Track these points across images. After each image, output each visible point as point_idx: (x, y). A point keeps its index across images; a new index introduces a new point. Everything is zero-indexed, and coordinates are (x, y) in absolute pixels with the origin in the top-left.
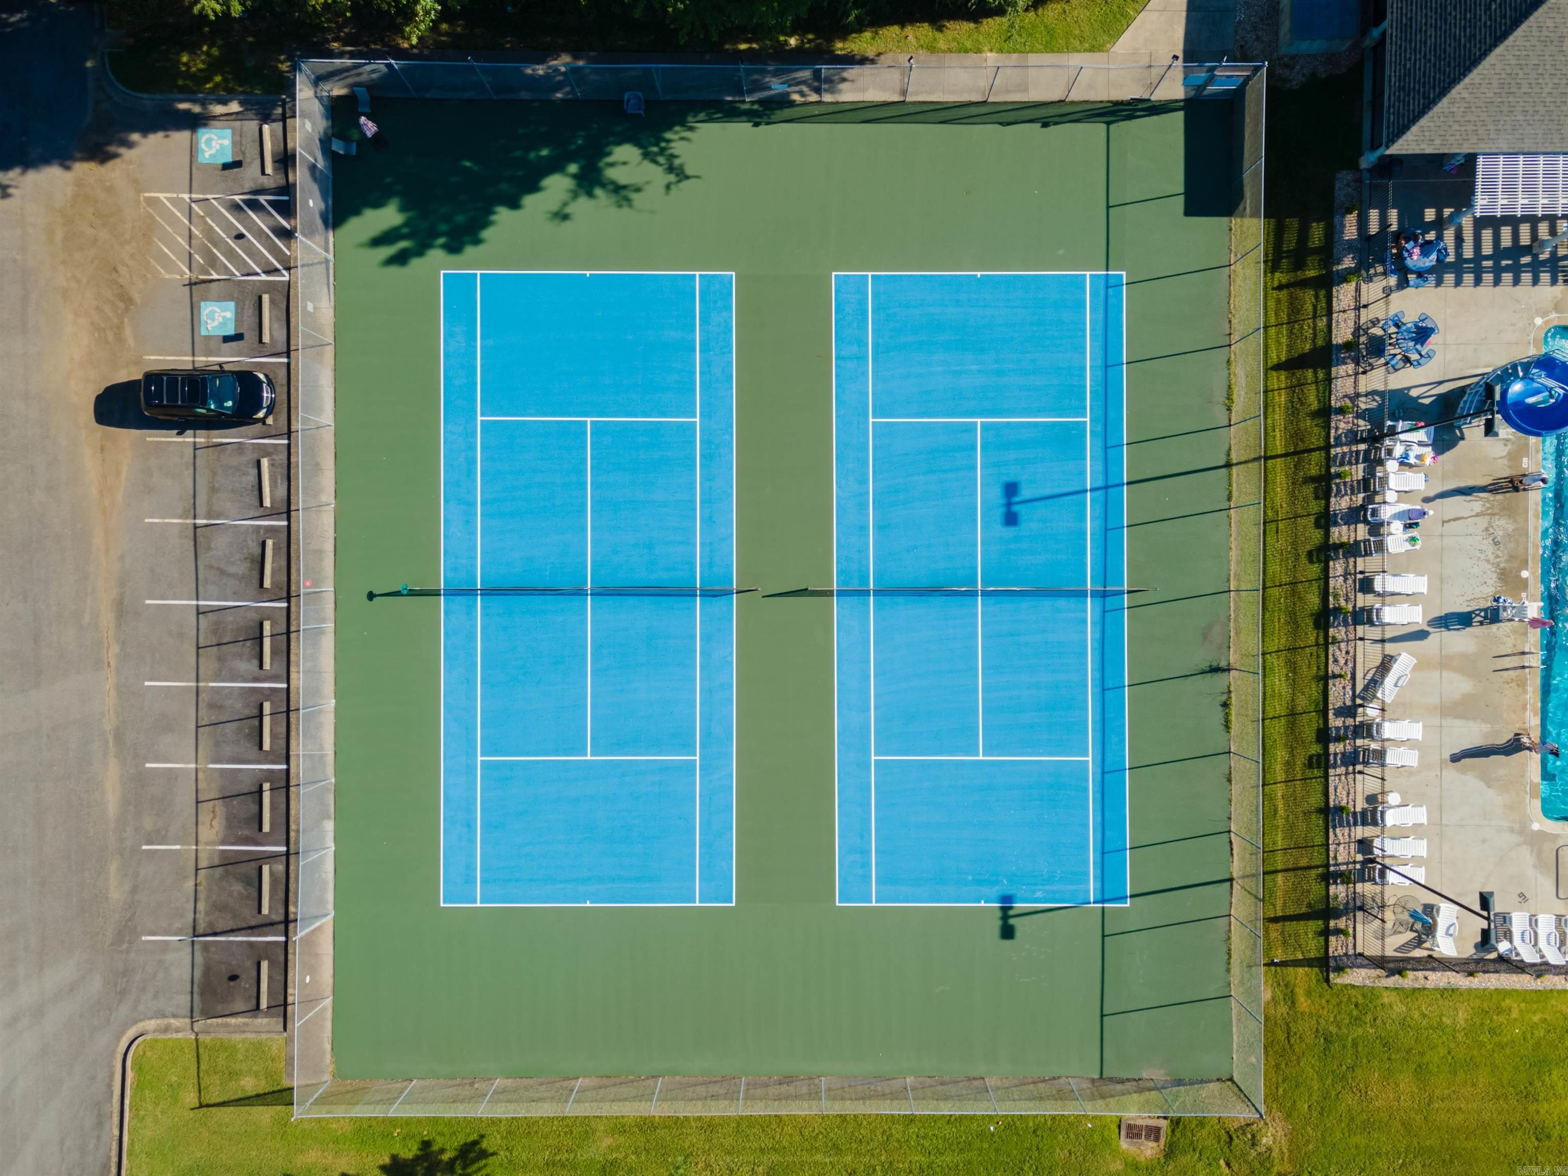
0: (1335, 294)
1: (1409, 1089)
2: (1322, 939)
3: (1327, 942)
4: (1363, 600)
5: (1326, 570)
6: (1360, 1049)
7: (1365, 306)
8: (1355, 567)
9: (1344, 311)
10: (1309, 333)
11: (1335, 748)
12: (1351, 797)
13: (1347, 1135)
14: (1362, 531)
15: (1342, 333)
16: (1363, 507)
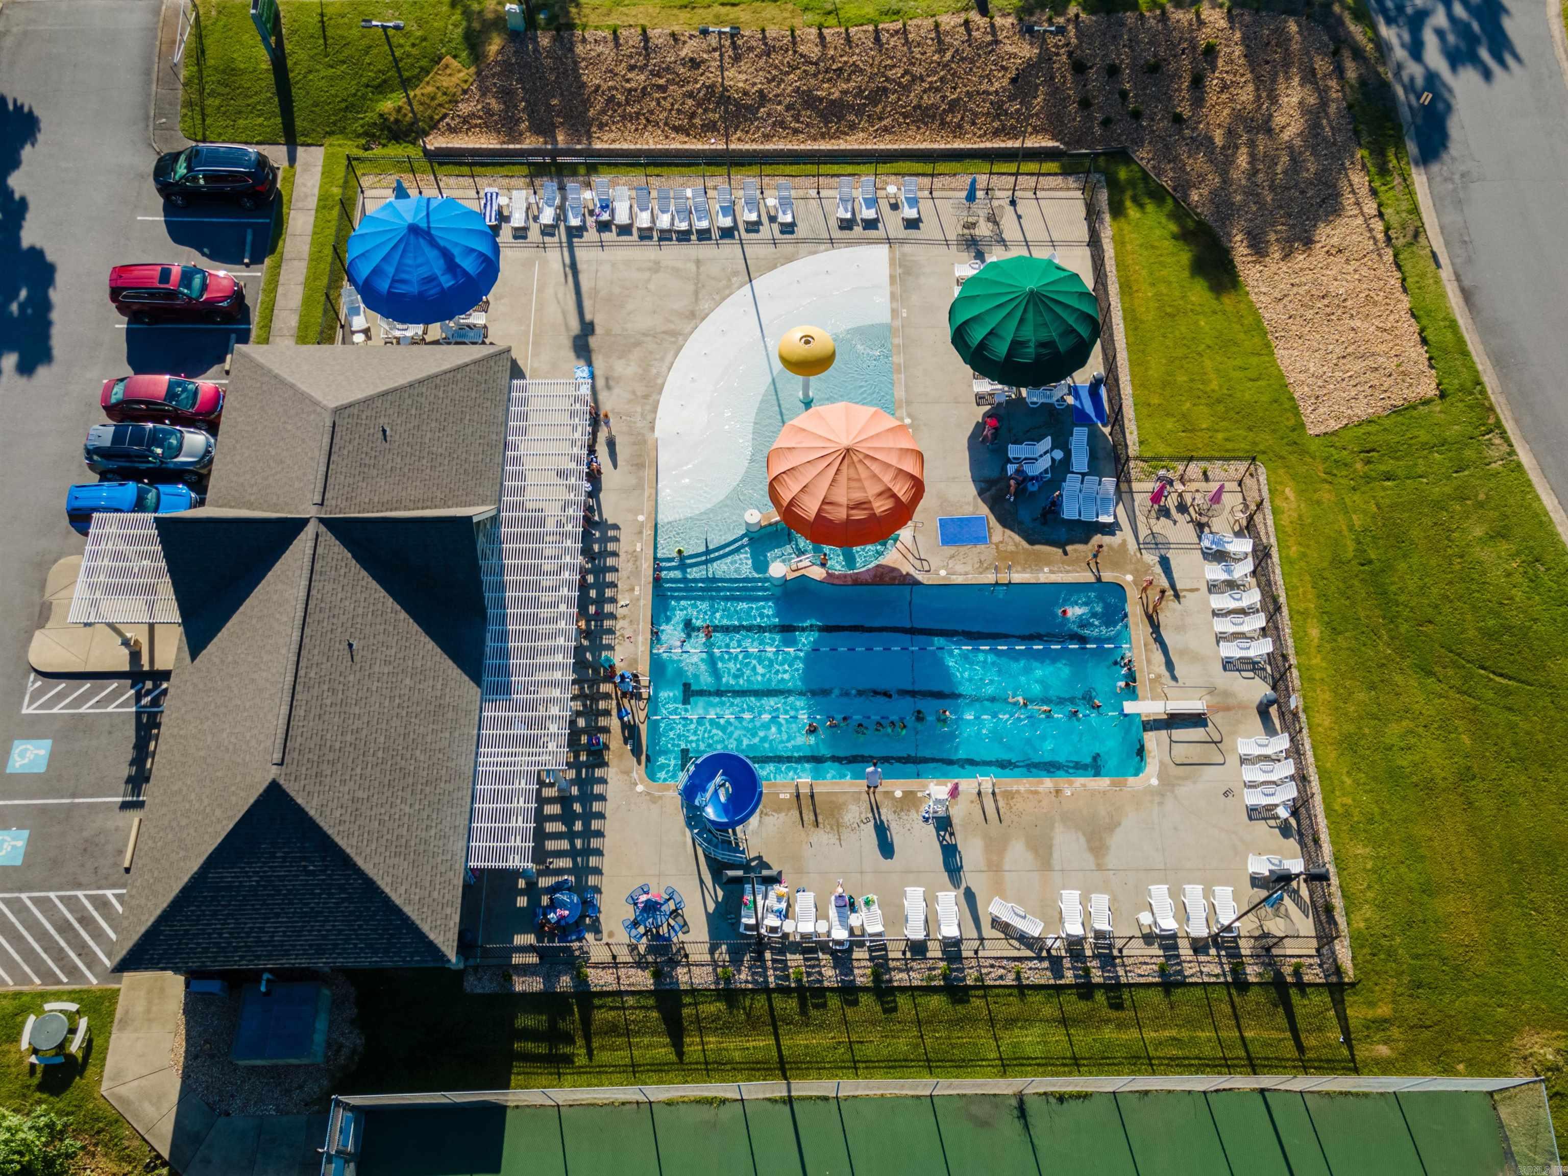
0: (598, 989)
1: (1452, 903)
2: (1308, 990)
3: (1310, 985)
4: (934, 951)
5: (903, 989)
6: (1420, 952)
7: (614, 957)
8: (898, 959)
9: (618, 978)
10: (641, 1014)
11: (1097, 976)
12: (1148, 960)
13: (1520, 968)
14: (859, 954)
15: (643, 980)
16: (833, 953)
